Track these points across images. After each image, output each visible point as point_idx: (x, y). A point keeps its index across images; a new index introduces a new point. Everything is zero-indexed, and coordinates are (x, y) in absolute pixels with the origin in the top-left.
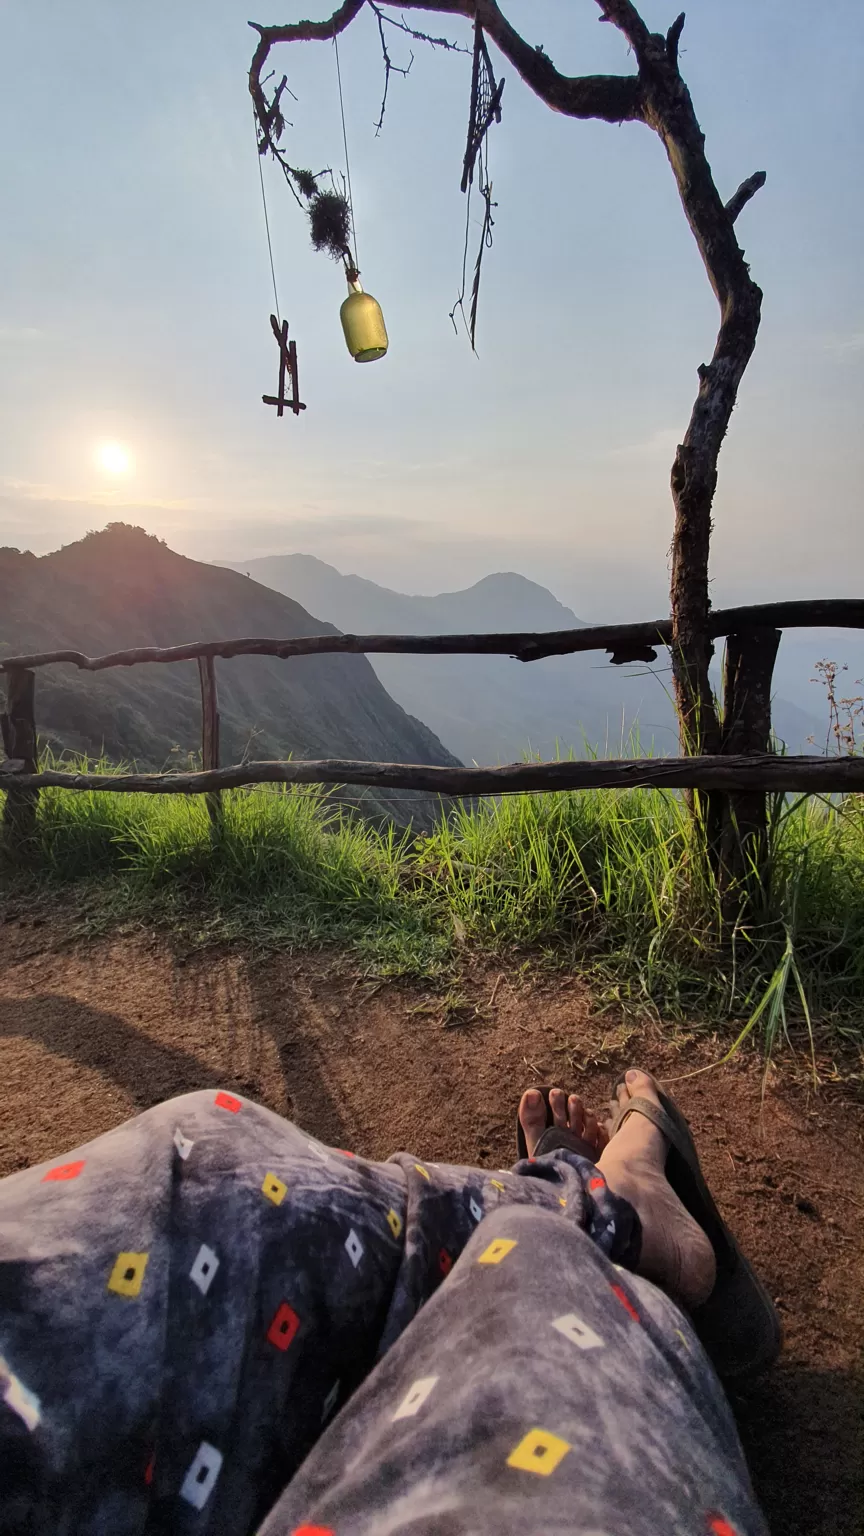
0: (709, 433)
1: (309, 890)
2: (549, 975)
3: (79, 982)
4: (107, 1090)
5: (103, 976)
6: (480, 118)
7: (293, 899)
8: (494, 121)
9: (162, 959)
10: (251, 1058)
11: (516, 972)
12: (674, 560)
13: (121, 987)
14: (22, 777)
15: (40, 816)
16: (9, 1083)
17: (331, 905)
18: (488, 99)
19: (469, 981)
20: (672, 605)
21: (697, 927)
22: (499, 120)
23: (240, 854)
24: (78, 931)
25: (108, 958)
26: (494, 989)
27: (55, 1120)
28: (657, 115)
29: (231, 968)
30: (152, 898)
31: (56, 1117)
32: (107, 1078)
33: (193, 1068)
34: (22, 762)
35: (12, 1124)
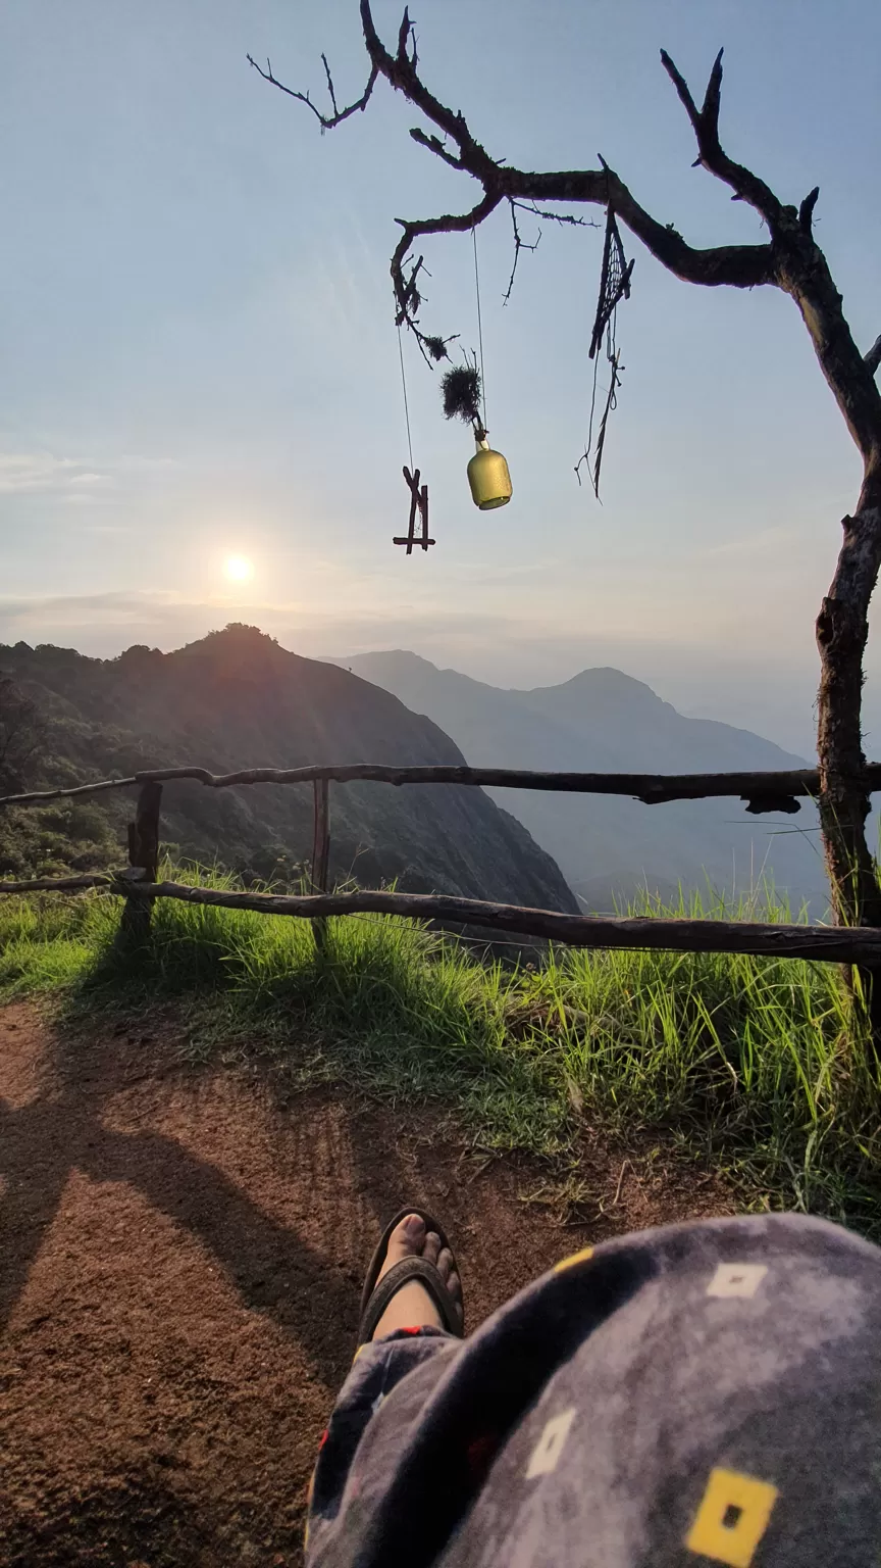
0: (858, 585)
1: (411, 1029)
2: (683, 1169)
3: (182, 1119)
4: (208, 1262)
5: (206, 1113)
6: (610, 293)
7: (395, 1037)
8: (623, 296)
9: (263, 1099)
10: (354, 1241)
11: (643, 1160)
12: (821, 711)
13: (222, 1129)
14: (142, 885)
15: (153, 923)
16: (113, 1240)
17: (435, 1050)
18: (619, 277)
19: (589, 1165)
20: (819, 758)
21: (861, 1132)
22: (628, 297)
23: (342, 981)
24: (183, 1055)
25: (211, 1093)
26: (620, 1180)
27: (157, 1295)
28: (791, 279)
29: (333, 1119)
30: (254, 1021)
31: (159, 1291)
32: (208, 1247)
33: (292, 1245)
34: (143, 870)
35: (114, 1294)
